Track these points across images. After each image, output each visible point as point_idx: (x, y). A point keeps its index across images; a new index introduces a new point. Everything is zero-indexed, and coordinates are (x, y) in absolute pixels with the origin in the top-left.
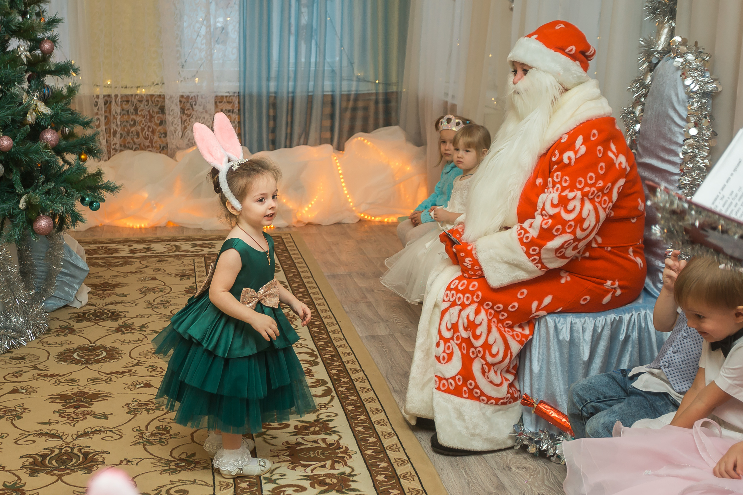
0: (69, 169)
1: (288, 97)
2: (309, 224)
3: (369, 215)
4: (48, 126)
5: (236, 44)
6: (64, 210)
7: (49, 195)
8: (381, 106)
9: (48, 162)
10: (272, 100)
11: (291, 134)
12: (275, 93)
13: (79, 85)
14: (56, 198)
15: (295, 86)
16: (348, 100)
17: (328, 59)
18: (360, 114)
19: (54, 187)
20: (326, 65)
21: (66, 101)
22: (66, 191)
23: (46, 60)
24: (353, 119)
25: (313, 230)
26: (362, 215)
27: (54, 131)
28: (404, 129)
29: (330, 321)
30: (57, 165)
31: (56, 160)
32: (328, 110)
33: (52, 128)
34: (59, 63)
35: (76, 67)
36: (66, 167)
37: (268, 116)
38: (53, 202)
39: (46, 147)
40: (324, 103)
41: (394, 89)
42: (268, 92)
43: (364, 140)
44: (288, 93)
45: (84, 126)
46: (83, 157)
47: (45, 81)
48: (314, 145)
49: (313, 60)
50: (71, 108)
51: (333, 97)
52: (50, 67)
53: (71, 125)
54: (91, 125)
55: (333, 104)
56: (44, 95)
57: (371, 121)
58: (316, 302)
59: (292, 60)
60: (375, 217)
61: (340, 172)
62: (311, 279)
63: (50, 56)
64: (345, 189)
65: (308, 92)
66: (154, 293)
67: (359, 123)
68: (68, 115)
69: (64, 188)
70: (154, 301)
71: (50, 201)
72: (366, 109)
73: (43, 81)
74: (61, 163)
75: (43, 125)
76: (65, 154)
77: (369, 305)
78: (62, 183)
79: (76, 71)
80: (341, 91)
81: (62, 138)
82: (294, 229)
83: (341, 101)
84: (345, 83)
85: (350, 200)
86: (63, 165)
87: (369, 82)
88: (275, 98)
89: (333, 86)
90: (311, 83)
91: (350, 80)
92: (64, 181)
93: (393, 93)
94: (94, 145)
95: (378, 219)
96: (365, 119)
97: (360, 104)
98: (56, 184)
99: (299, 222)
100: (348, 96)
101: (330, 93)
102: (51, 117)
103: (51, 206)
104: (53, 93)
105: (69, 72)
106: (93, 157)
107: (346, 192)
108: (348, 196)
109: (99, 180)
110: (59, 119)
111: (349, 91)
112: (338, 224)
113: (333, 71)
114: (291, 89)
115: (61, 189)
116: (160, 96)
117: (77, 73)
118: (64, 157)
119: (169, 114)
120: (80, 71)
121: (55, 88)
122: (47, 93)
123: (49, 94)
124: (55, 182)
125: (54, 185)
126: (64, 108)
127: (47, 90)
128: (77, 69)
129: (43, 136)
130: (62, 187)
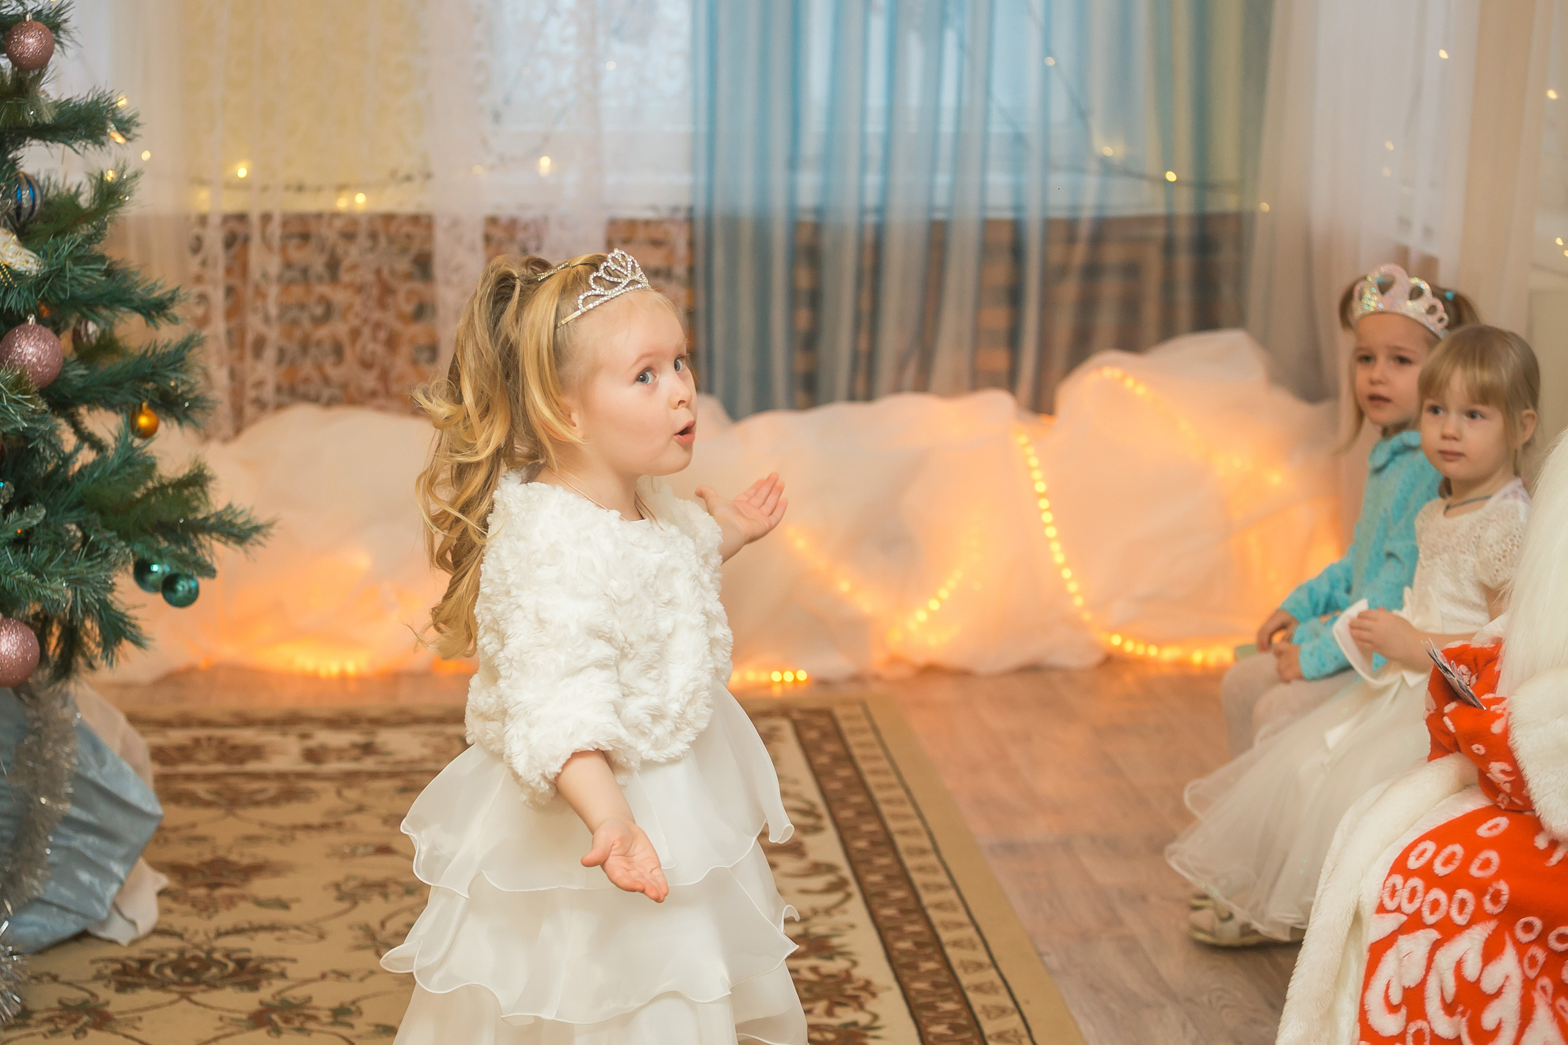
0: (94, 465)
1: (861, 227)
2: (931, 671)
3: (1137, 638)
4: (28, 312)
5: (681, 42)
6: (75, 602)
7: (25, 551)
8: (1184, 263)
9: (25, 437)
10: (805, 236)
11: (872, 356)
12: (818, 211)
13: (136, 175)
14: (50, 560)
15: (886, 190)
16: (1071, 239)
17: (1001, 96)
18: (1111, 288)
19: (45, 523)
20: (996, 117)
21: (86, 229)
22: (86, 538)
23: (27, 91)
24: (1087, 305)
25: (943, 692)
26: (1116, 640)
27: (48, 332)
28: (1264, 341)
29: (990, 1000)
30: (55, 447)
31: (52, 431)
32: (1000, 273)
33: (39, 320)
34: (68, 101)
35: (127, 115)
36: (87, 456)
37: (793, 293)
38: (38, 575)
39: (18, 384)
40: (986, 250)
41: (1229, 203)
42: (793, 209)
43: (1124, 377)
44: (863, 211)
45: (149, 316)
46: (143, 421)
47: (21, 162)
48: (953, 391)
49: (948, 99)
50: (107, 253)
51: (1017, 228)
52: (39, 113)
53: (105, 312)
54: (176, 310)
55: (1017, 252)
56: (19, 208)
57: (1151, 312)
58: (945, 936)
59: (876, 98)
60: (1160, 644)
61: (1041, 487)
62: (932, 859)
63: (40, 76)
64: (1055, 547)
65: (931, 208)
66: (385, 896)
67: (1107, 319)
68: (96, 275)
69: (80, 526)
70: (383, 924)
71: (31, 571)
72: (1132, 270)
73: (15, 161)
74: (68, 439)
75: (9, 309)
76: (83, 410)
77: (1129, 947)
78: (70, 509)
79: (125, 126)
80: (1045, 207)
81: (75, 356)
82: (877, 688)
83: (1046, 240)
84: (1059, 180)
85: (1072, 587)
86: (77, 450)
87: (1141, 177)
88: (817, 228)
89: (1017, 190)
90: (943, 179)
91: (1077, 169)
92: (80, 503)
93: (1223, 217)
94: (184, 382)
95: (1170, 654)
96: (1131, 307)
97: (1113, 254)
98: (51, 512)
99: (894, 660)
100: (1071, 226)
101: (1008, 215)
102: (39, 282)
103: (31, 586)
104: (47, 204)
105: (103, 131)
106: (180, 423)
107: (1059, 558)
108: (1067, 573)
109: (195, 503)
110: (64, 290)
111: (1075, 208)
112: (1032, 670)
113: (1018, 139)
114: (872, 199)
115: (68, 531)
116: (415, 219)
117: (129, 136)
118: (82, 423)
119: (448, 283)
120: (138, 125)
121: (56, 186)
122: (26, 204)
123: (33, 206)
124: (46, 506)
125: (45, 517)
126: (82, 252)
127: (26, 194)
128: (129, 121)
129: (11, 347)
130: (71, 523)
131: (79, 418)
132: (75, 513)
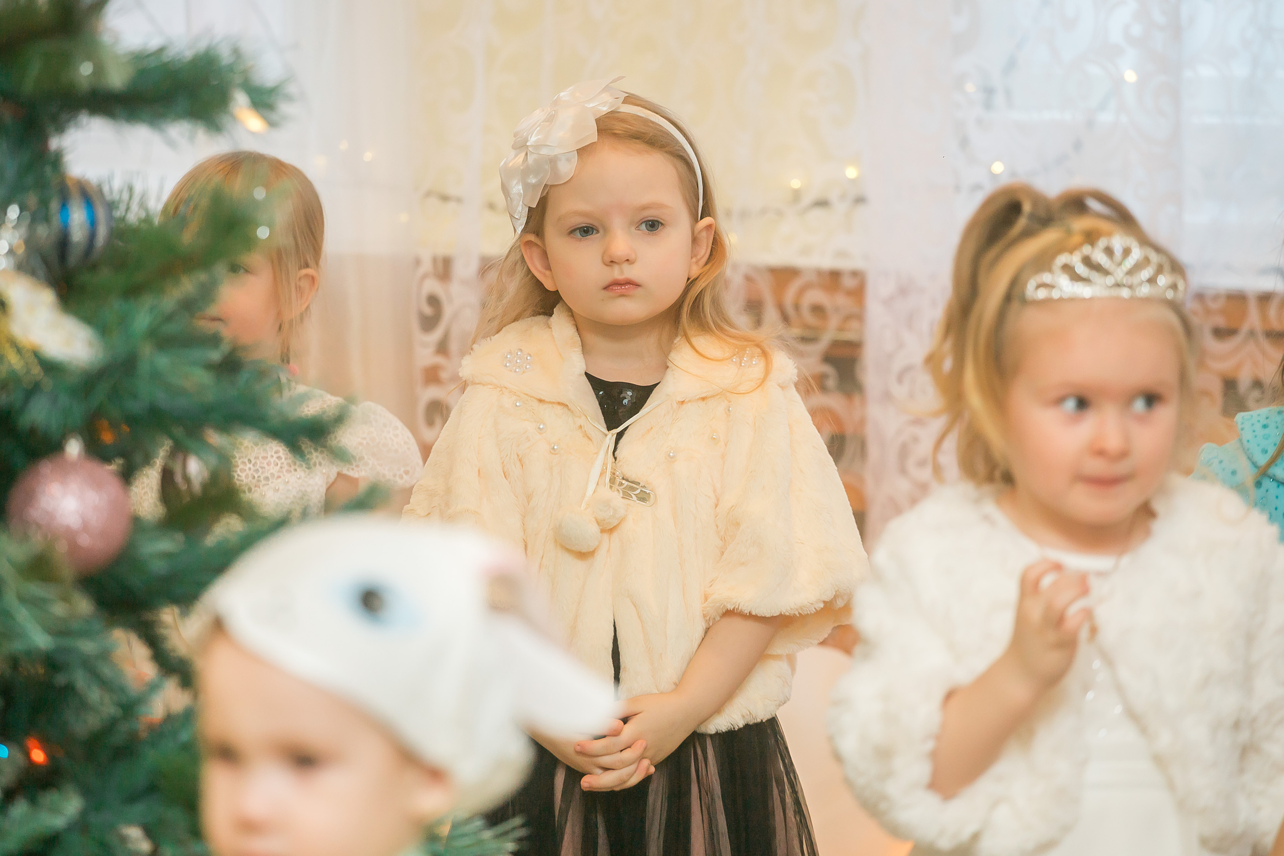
4: (68, 434)
19: (81, 825)
21: (187, 286)
23: (79, 28)
27: (108, 472)
30: (110, 684)
31: (105, 655)
33: (93, 450)
34: (158, 52)
35: (272, 78)
45: (294, 447)
53: (215, 438)
56: (63, 242)
69: (149, 832)
75: (31, 424)
78: (132, 798)
79: (265, 100)
86: (153, 687)
92: (152, 789)
102: (92, 381)
110: (137, 395)
115: (124, 839)
116: (831, 280)
117: (274, 117)
118: (164, 639)
119: (887, 397)
120: (289, 98)
121: (142, 205)
122: (78, 234)
123: (92, 236)
124: (86, 792)
125: (84, 814)
126: (171, 328)
127: (77, 218)
128: (273, 91)
129: (30, 497)
130: (131, 823)
131: (163, 631)
132: (139, 808)
